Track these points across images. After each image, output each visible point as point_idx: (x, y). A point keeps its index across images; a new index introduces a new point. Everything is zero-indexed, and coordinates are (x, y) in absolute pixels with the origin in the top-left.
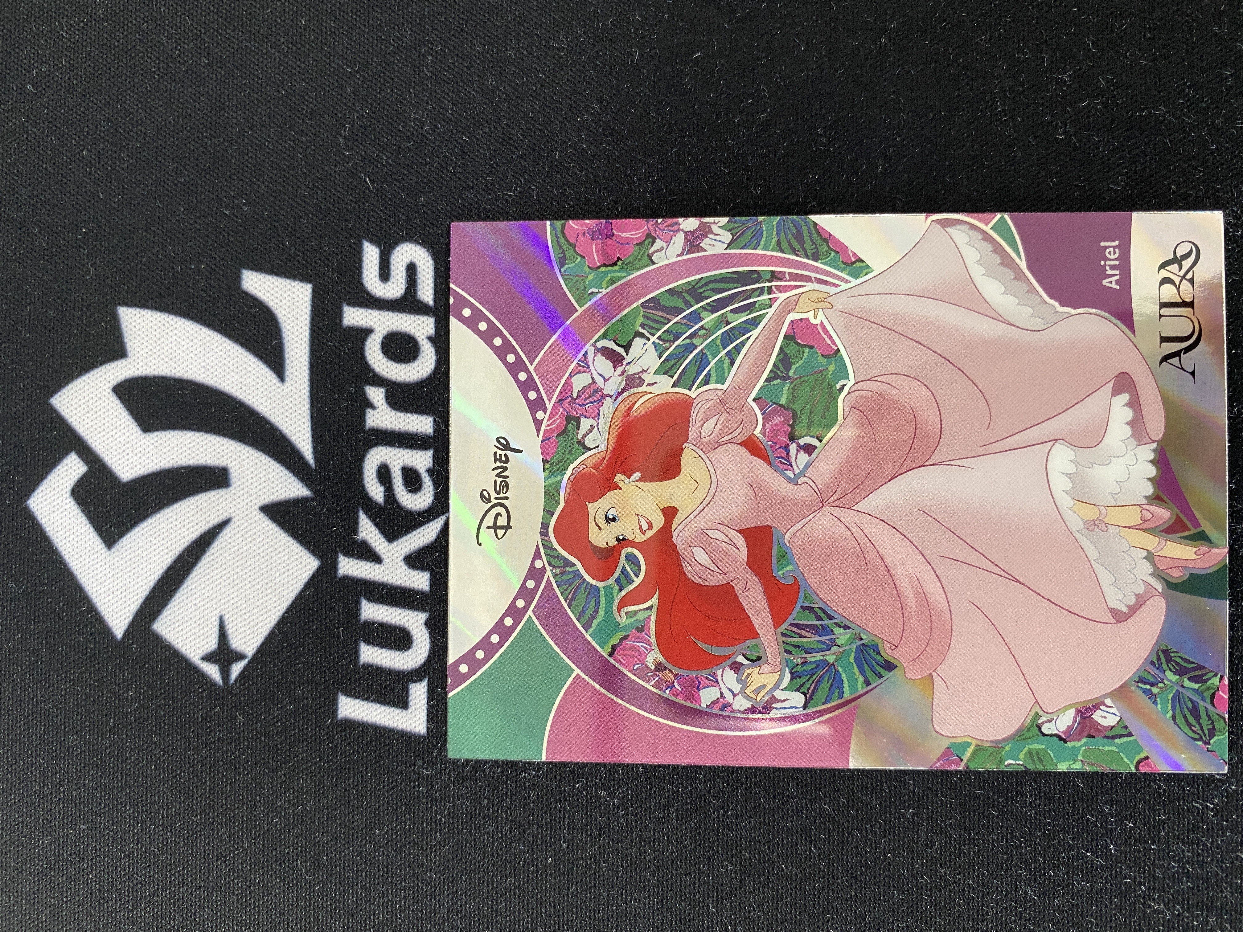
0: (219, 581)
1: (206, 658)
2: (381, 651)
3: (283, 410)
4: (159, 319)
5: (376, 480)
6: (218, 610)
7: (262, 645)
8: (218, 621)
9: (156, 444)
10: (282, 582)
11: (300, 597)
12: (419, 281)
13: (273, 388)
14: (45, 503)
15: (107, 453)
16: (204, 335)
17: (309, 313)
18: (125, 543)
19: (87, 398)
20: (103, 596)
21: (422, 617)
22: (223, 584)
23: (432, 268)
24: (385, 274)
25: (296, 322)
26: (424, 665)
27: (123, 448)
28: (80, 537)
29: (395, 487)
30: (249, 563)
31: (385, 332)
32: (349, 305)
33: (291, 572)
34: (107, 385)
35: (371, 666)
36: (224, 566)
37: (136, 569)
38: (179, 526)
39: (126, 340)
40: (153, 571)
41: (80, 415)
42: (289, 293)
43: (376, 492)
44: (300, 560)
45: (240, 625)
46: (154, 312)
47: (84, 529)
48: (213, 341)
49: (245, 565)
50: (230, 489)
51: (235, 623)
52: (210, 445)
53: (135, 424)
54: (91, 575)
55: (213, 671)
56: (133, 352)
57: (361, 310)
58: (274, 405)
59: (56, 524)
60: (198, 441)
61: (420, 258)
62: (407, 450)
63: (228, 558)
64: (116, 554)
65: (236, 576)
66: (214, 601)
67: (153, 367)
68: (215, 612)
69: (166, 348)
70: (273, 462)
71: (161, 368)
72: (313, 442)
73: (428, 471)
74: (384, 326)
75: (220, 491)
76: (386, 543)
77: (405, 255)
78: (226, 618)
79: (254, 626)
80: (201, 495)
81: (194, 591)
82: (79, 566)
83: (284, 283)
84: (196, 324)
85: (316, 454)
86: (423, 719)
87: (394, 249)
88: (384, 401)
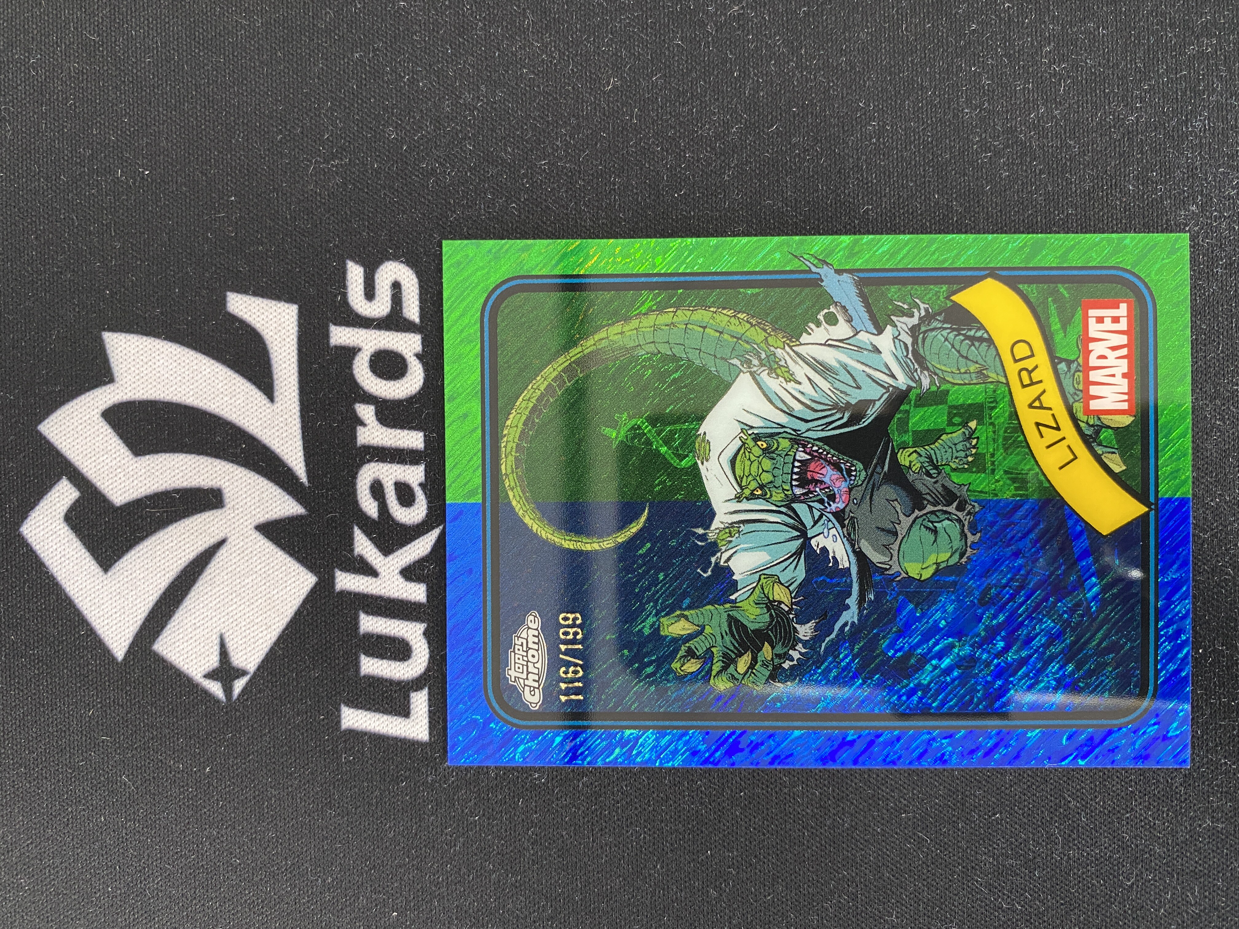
0: (218, 600)
1: (208, 676)
2: (380, 662)
3: (273, 431)
4: (145, 344)
5: (369, 496)
6: (218, 628)
7: (263, 661)
8: (218, 639)
9: (148, 468)
10: (281, 599)
11: (298, 613)
12: (404, 299)
13: (264, 408)
14: (38, 530)
15: (98, 478)
16: (192, 358)
17: (296, 334)
18: (122, 566)
19: (76, 424)
20: (102, 618)
21: (420, 627)
22: (223, 603)
23: (417, 286)
24: (370, 294)
25: (283, 343)
26: (425, 673)
27: (114, 473)
28: (75, 562)
29: (388, 502)
30: (246, 581)
31: (372, 350)
32: (335, 324)
33: (288, 588)
34: (96, 411)
35: (373, 677)
36: (222, 586)
37: (134, 592)
38: (175, 548)
39: (112, 365)
40: (151, 592)
41: (69, 441)
42: (275, 314)
43: (370, 507)
44: (298, 577)
45: (240, 642)
46: (140, 336)
47: (79, 554)
48: (200, 364)
49: (243, 584)
50: (224, 510)
51: (236, 640)
52: (202, 466)
53: (126, 448)
54: (89, 599)
55: (215, 688)
56: (120, 377)
57: (348, 329)
58: (265, 425)
59: (51, 550)
60: (190, 463)
61: (404, 276)
62: (399, 466)
63: (226, 577)
64: (113, 577)
65: (234, 595)
66: (214, 619)
67: (141, 392)
68: (215, 631)
69: (154, 372)
70: (266, 482)
71: (150, 392)
72: (305, 461)
73: (421, 485)
74: (370, 344)
75: (215, 511)
76: (382, 557)
77: (389, 273)
78: (226, 636)
79: (254, 643)
80: (195, 517)
81: (193, 611)
82: (76, 590)
83: (270, 305)
84: (183, 348)
85: (309, 472)
86: (427, 726)
87: (378, 267)
88: (374, 418)
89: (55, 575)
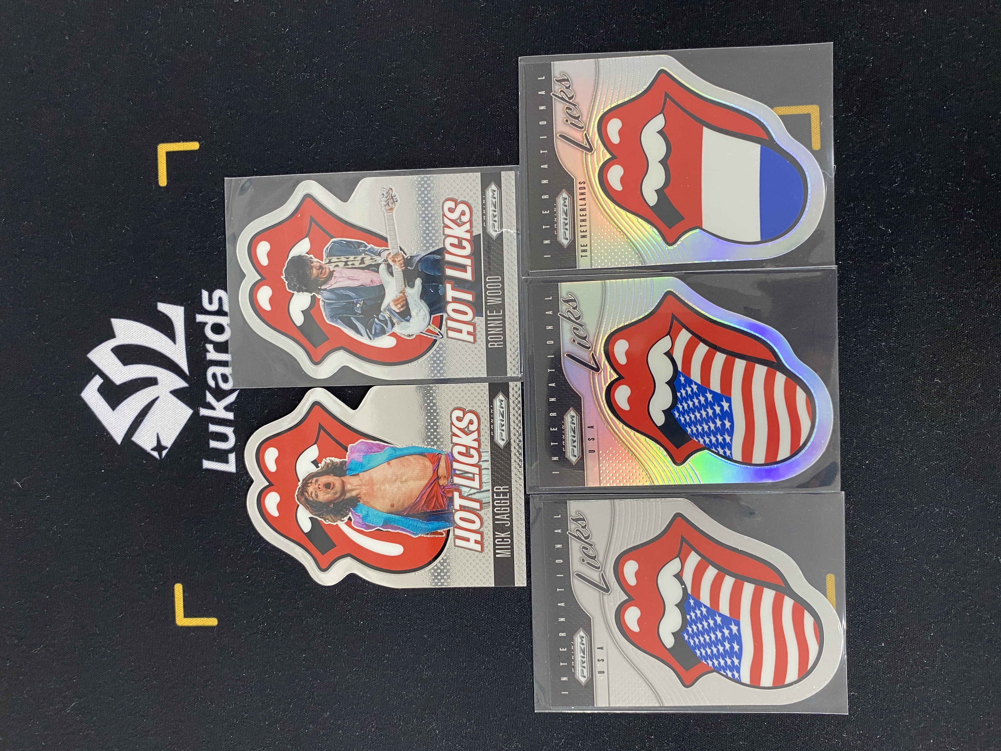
0: (156, 420)
1: (153, 449)
2: (217, 442)
3: (176, 355)
4: (127, 323)
5: (212, 379)
7: (173, 443)
8: (156, 435)
9: (129, 370)
10: (180, 419)
11: (186, 425)
14: (88, 395)
15: (110, 375)
16: (145, 328)
17: (183, 318)
18: (119, 408)
19: (101, 354)
20: (112, 429)
21: (232, 429)
22: (158, 421)
24: (211, 302)
25: (179, 321)
27: (116, 372)
28: (101, 406)
30: (166, 412)
31: (212, 323)
33: (182, 416)
34: (109, 349)
36: (157, 415)
37: (124, 418)
38: (139, 401)
39: (115, 331)
41: (99, 360)
42: (175, 310)
43: (212, 383)
44: (186, 410)
45: (165, 436)
46: (125, 320)
47: (103, 404)
48: (148, 330)
49: (165, 414)
50: (158, 385)
51: (163, 435)
52: (149, 369)
53: (121, 363)
54: (107, 421)
55: (155, 454)
56: (118, 336)
58: (173, 353)
59: (93, 403)
60: (145, 368)
63: (159, 411)
64: (116, 412)
65: (162, 418)
66: (155, 428)
67: (126, 341)
68: (155, 432)
69: (131, 334)
70: (173, 374)
71: (129, 341)
73: (230, 375)
75: (154, 386)
78: (159, 434)
79: (170, 436)
80: (147, 389)
81: (147, 425)
82: (103, 418)
83: (174, 307)
84: (141, 324)
85: (189, 370)
86: (235, 467)
87: (213, 292)
88: (213, 349)
89: (95, 412)
